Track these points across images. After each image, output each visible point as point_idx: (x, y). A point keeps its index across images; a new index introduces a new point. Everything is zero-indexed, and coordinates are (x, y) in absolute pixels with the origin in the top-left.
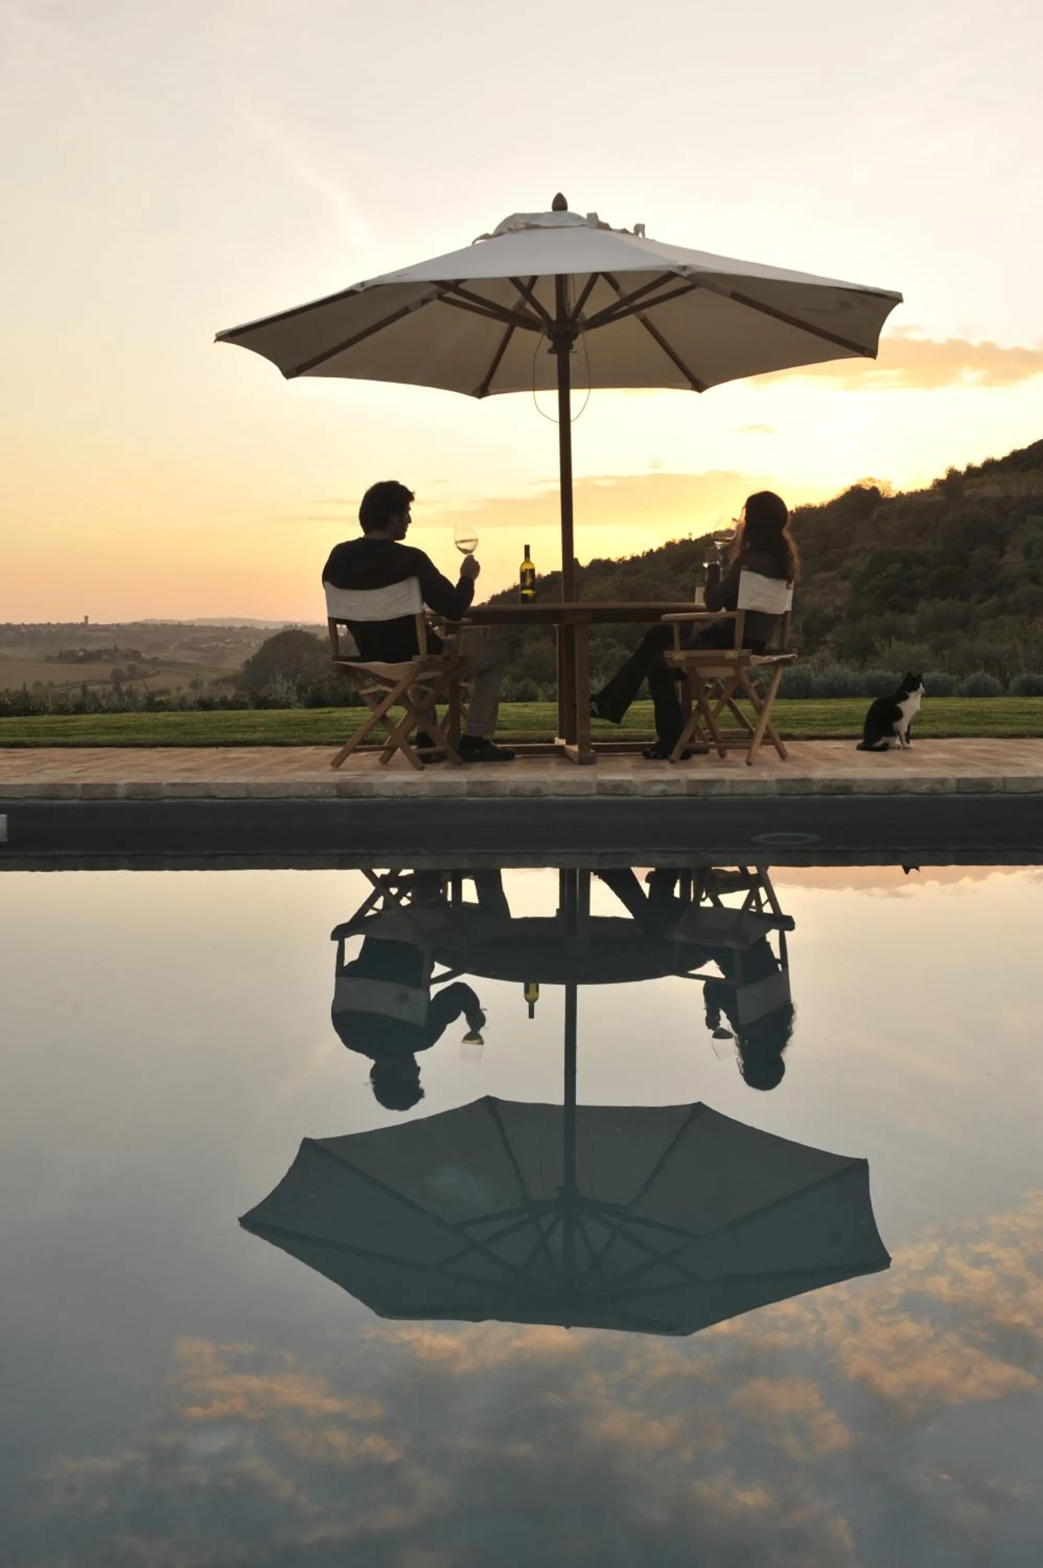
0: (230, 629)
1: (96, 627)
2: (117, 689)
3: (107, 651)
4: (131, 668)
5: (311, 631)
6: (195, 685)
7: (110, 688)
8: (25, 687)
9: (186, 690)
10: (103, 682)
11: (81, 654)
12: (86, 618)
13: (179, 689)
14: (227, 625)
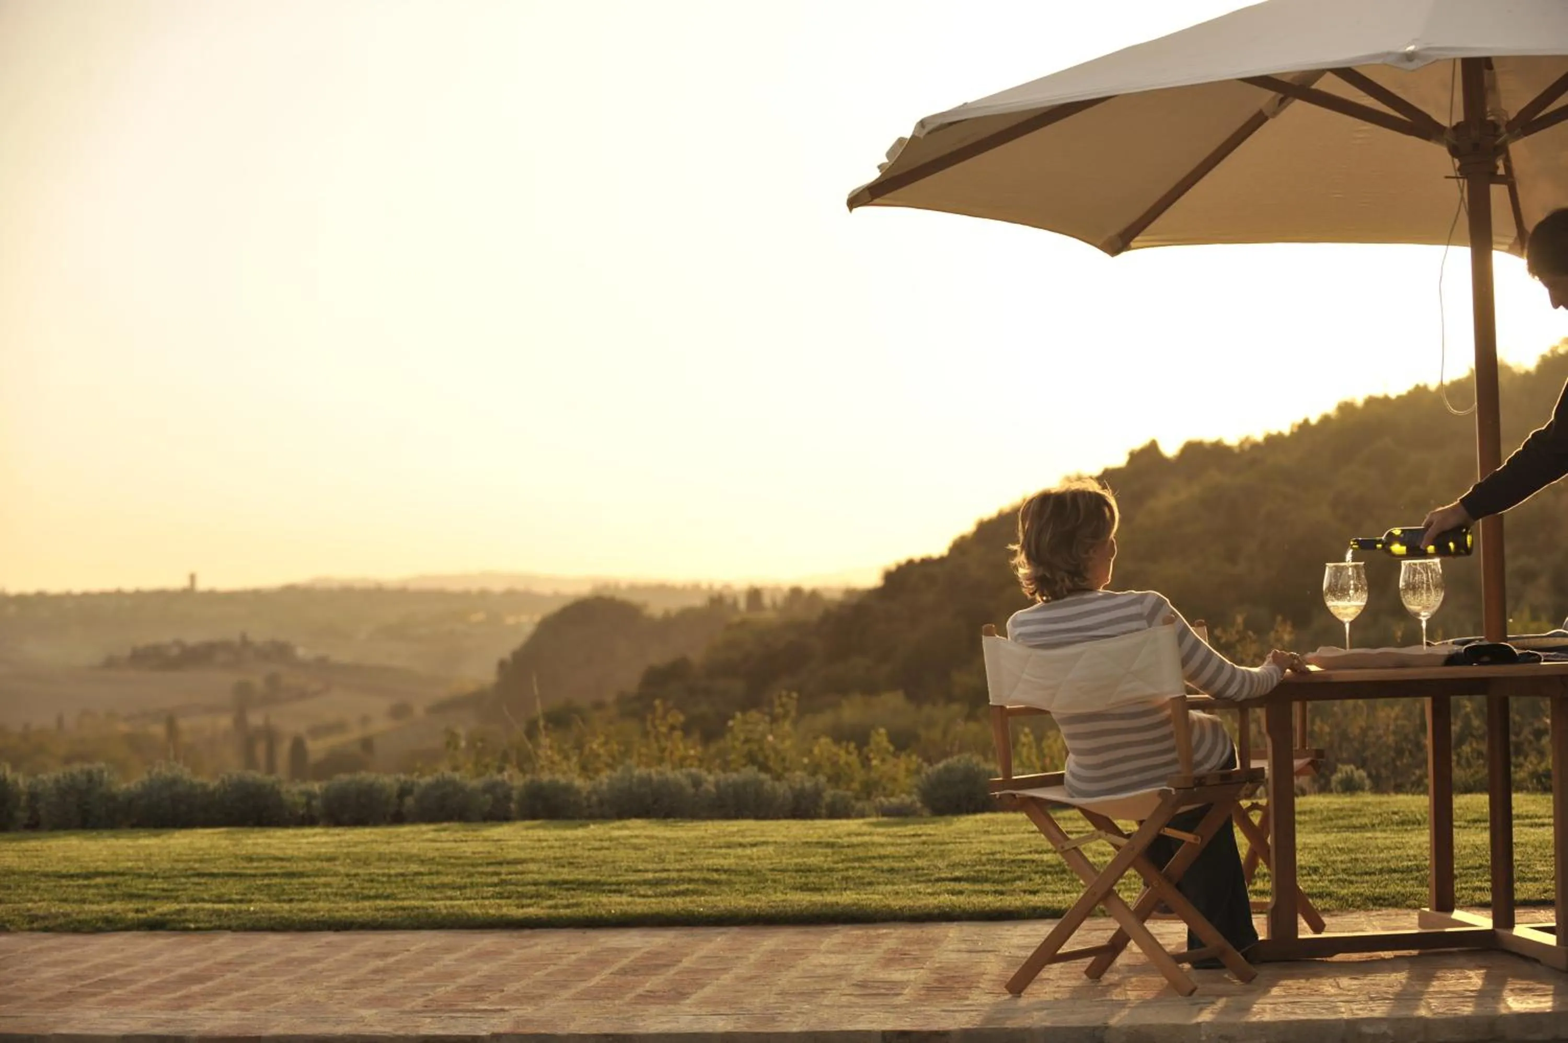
0: (484, 594)
1: (212, 597)
2: (240, 720)
3: (226, 646)
4: (272, 680)
5: (636, 599)
6: (400, 711)
7: (225, 722)
8: (60, 721)
9: (381, 725)
10: (212, 709)
11: (175, 651)
12: (193, 578)
13: (365, 720)
14: (475, 587)
